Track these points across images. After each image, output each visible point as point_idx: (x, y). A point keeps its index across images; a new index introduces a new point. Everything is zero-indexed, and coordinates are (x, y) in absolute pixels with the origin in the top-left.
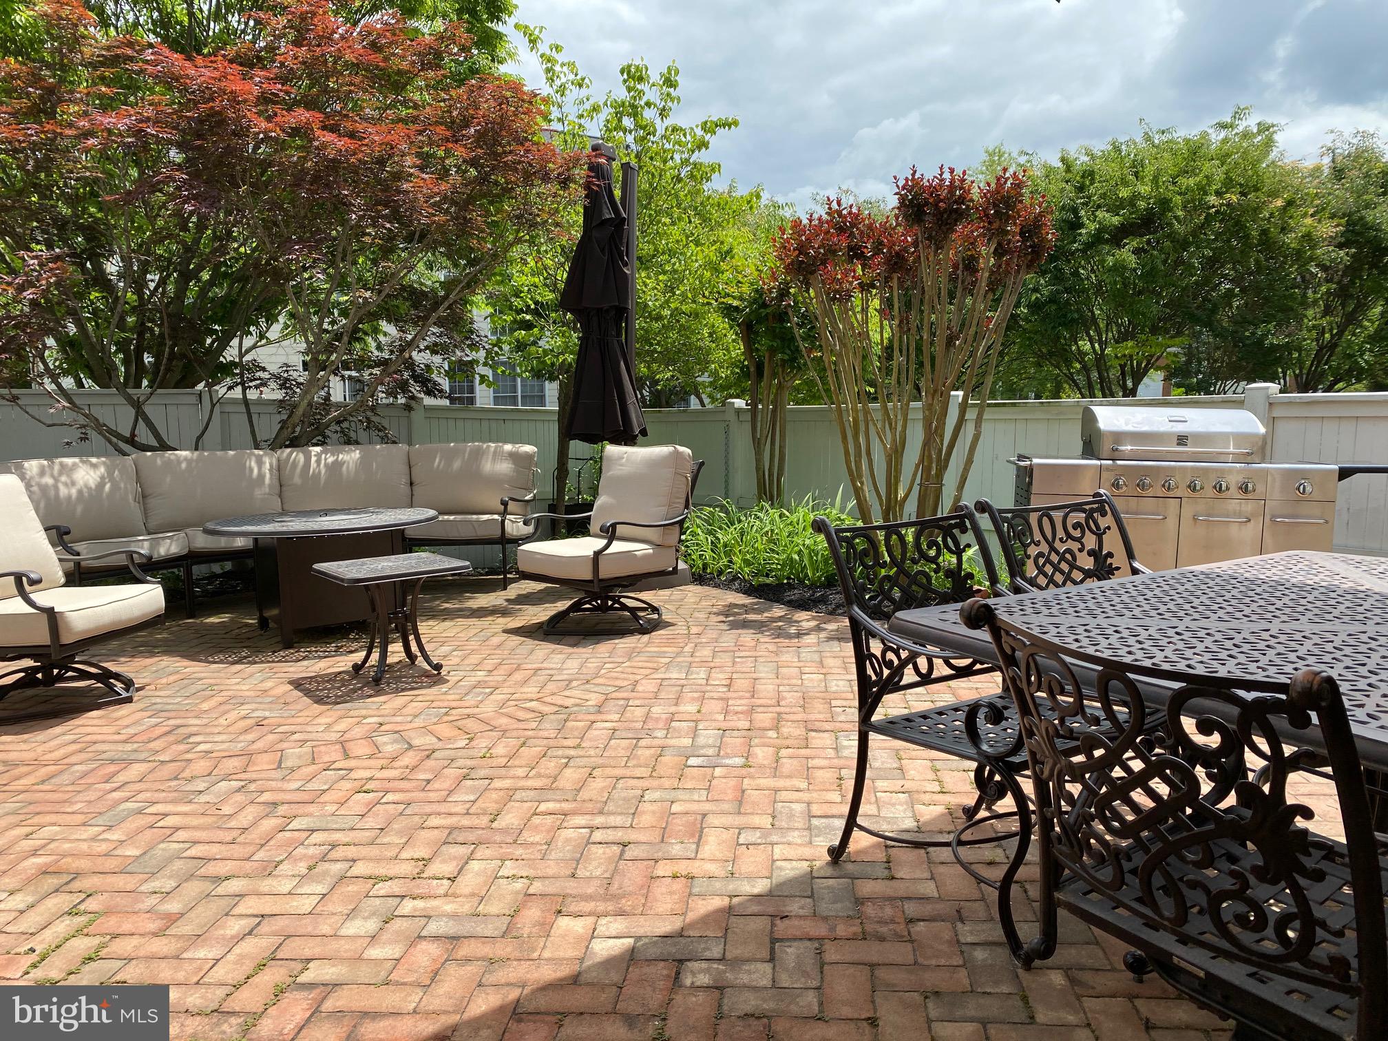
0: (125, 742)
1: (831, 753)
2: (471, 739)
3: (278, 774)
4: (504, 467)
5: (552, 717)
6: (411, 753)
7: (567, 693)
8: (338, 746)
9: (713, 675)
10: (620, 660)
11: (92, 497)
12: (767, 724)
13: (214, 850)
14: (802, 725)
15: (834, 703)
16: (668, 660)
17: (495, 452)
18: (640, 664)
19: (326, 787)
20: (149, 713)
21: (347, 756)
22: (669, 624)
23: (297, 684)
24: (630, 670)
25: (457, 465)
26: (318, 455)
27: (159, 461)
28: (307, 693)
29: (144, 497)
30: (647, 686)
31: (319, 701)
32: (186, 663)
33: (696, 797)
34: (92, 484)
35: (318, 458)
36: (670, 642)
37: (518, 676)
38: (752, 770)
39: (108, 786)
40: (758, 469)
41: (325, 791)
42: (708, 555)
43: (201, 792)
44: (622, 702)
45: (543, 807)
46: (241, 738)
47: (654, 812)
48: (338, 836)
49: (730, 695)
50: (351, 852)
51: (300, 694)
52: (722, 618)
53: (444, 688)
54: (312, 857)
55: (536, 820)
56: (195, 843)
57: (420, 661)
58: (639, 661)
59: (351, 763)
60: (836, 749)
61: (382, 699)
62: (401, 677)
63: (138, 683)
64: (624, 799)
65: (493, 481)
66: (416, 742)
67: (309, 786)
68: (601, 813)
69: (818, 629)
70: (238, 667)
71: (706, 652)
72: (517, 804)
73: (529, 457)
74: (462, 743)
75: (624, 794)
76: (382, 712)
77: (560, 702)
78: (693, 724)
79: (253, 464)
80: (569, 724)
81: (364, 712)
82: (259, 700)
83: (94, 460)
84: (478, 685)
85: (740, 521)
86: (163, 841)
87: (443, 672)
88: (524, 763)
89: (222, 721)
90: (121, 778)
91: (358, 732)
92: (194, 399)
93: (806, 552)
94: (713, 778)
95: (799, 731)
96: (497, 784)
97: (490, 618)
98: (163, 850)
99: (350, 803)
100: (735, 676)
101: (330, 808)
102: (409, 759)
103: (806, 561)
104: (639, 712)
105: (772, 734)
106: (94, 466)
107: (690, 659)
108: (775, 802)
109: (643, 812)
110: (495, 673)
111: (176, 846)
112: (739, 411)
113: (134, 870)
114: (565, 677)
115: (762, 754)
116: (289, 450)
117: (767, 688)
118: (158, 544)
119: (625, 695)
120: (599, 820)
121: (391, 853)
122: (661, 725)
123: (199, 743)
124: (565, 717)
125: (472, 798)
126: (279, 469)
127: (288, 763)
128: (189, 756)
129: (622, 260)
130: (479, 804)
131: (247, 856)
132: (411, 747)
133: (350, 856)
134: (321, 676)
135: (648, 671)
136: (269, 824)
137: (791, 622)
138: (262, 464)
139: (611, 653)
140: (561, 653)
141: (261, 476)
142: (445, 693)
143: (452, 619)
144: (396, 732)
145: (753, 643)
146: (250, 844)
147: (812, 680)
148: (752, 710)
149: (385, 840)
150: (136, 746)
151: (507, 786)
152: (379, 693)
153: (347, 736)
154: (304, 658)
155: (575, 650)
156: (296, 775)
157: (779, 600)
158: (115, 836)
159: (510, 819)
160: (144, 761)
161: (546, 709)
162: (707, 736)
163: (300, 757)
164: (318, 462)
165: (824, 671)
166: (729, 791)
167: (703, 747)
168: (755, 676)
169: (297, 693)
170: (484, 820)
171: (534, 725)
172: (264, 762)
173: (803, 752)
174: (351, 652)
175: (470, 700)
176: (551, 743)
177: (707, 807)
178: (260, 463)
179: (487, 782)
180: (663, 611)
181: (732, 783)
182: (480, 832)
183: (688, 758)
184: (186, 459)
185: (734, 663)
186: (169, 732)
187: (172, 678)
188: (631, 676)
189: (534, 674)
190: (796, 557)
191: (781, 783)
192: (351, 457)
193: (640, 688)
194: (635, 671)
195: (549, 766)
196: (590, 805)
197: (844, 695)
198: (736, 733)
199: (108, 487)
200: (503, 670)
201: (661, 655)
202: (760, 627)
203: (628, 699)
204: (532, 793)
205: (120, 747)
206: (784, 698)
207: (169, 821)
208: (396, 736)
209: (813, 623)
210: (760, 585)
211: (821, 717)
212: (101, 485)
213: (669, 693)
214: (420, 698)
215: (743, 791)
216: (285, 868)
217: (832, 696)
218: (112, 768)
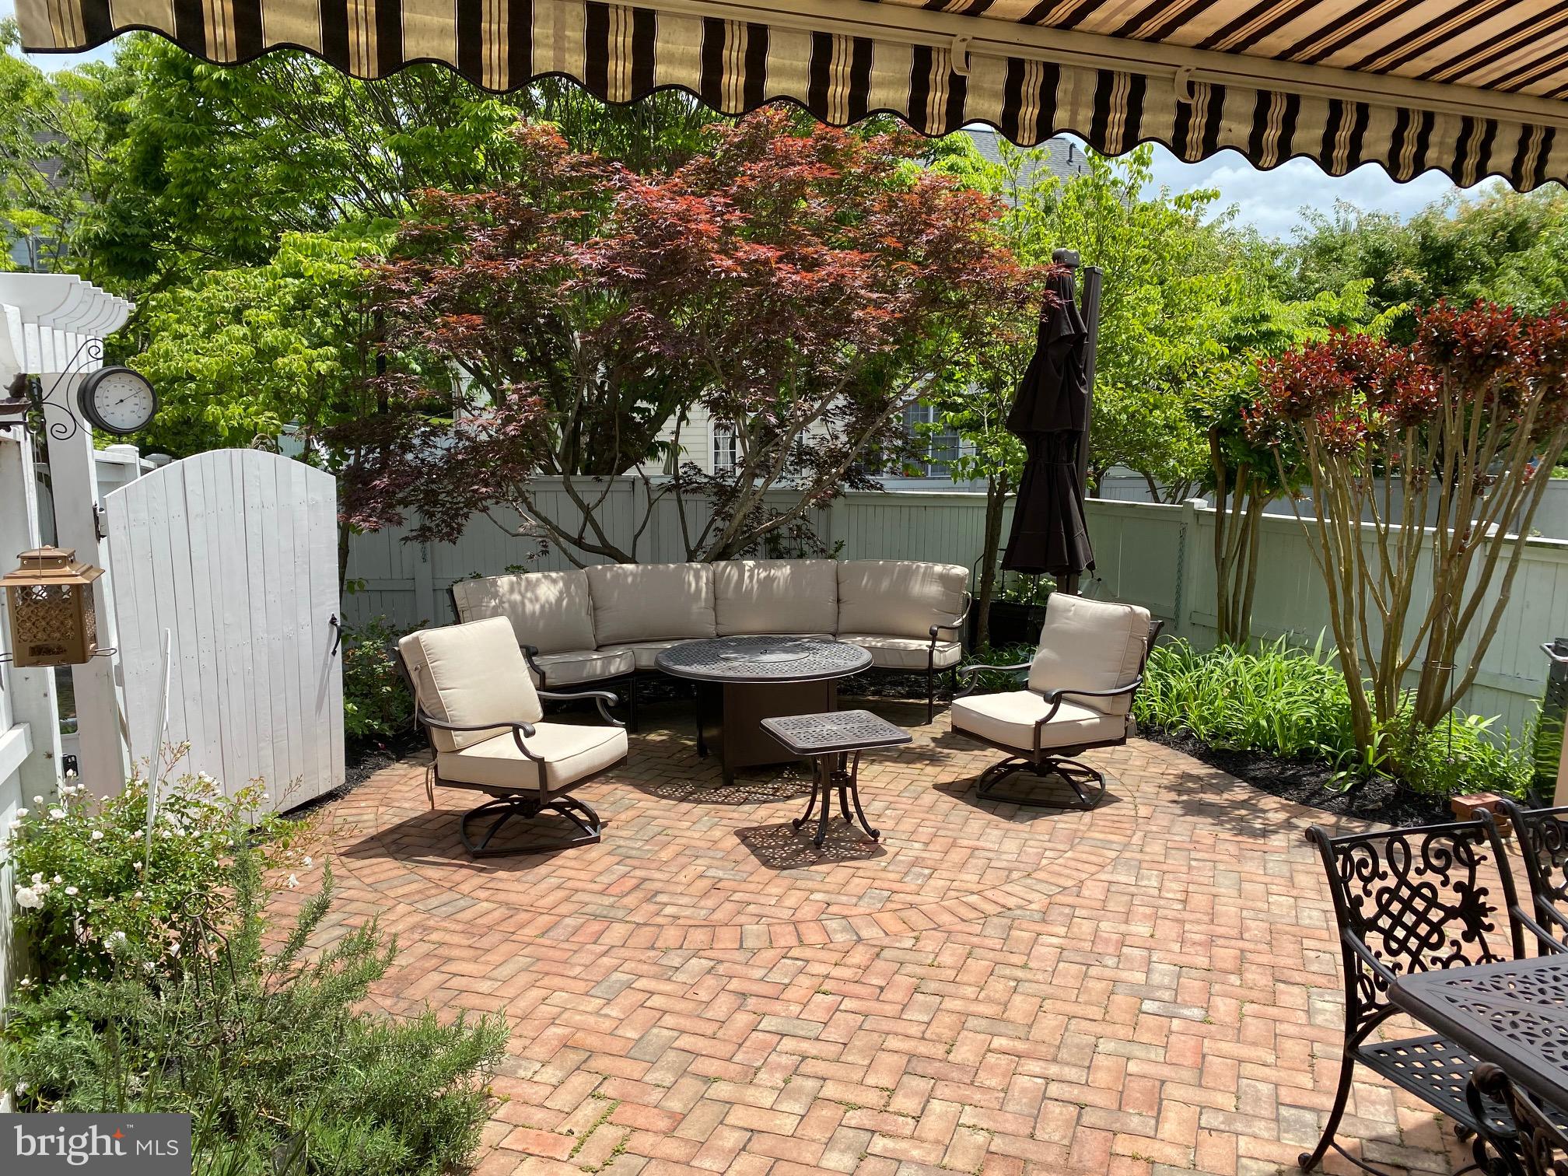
0: (602, 893)
1: (1302, 1017)
2: (917, 939)
3: (739, 956)
4: (934, 590)
5: (996, 920)
6: (860, 948)
7: (1008, 888)
8: (791, 928)
9: (1167, 884)
10: (1061, 847)
11: (552, 611)
12: (1229, 965)
13: (700, 1044)
14: (1269, 971)
15: (1307, 943)
16: (1113, 854)
17: (925, 573)
18: (1084, 857)
19: (786, 981)
20: (617, 859)
21: (801, 943)
22: (1113, 800)
23: (743, 835)
24: (1073, 864)
25: (885, 584)
26: (751, 570)
27: (609, 575)
28: (755, 850)
29: (595, 609)
30: (1093, 891)
31: (766, 862)
32: (637, 794)
33: (1153, 1056)
34: (552, 599)
35: (750, 571)
36: (1115, 826)
37: (956, 856)
38: (1213, 1028)
39: (599, 949)
40: (1220, 595)
41: (787, 986)
42: (1158, 707)
43: (677, 969)
44: (1067, 910)
45: (998, 1042)
46: (702, 903)
47: (1109, 1069)
48: (805, 1046)
49: (1186, 915)
50: (821, 1068)
51: (747, 851)
52: (1173, 796)
53: (882, 862)
54: (786, 1068)
55: (991, 1058)
56: (683, 1032)
57: (856, 822)
58: (1083, 851)
59: (807, 953)
60: (1308, 1012)
61: (823, 868)
62: (839, 839)
63: (603, 816)
64: (1077, 1046)
65: (922, 605)
66: (864, 934)
67: (771, 977)
68: (1055, 1060)
69: (1288, 825)
70: (685, 806)
71: (1156, 848)
72: (971, 1035)
73: (959, 579)
74: (908, 943)
75: (1076, 1040)
76: (827, 887)
77: (1002, 901)
78: (1145, 953)
79: (692, 579)
80: (1015, 933)
81: (810, 884)
82: (711, 853)
83: (554, 575)
84: (916, 862)
85: (1197, 666)
86: (654, 1026)
87: (880, 840)
88: (972, 980)
89: (681, 878)
90: (607, 939)
91: (807, 912)
92: (627, 487)
93: (1276, 718)
94: (1171, 1032)
95: (1264, 980)
96: (949, 1004)
97: (919, 766)
98: (657, 1036)
99: (811, 1006)
100: (1191, 888)
101: (795, 1009)
102: (859, 956)
103: (1276, 727)
104: (1087, 927)
105: (1234, 979)
106: (554, 581)
107: (1139, 856)
108: (1239, 1077)
109: (1098, 1068)
110: (931, 847)
111: (666, 1032)
112: (1199, 514)
113: (637, 1055)
114: (1004, 864)
115: (1224, 1007)
116: (723, 563)
117: (1228, 909)
118: (610, 663)
119: (1070, 900)
120: (1053, 1070)
121: (857, 1076)
122: (1111, 950)
123: (666, 904)
124: (1009, 922)
125: (926, 1019)
126: (714, 582)
127: (749, 943)
128: (659, 920)
129: (1079, 377)
130: (933, 1028)
131: (728, 1056)
132: (860, 940)
133: (820, 1074)
134: (764, 828)
135: (1094, 869)
136: (742, 1019)
137: (1256, 810)
138: (698, 577)
139: (1052, 833)
140: (997, 827)
141: (698, 590)
142: (884, 869)
143: (881, 762)
144: (844, 917)
145: (1210, 841)
146: (730, 1042)
147: (1281, 905)
148: (1211, 942)
149: (850, 1059)
150: (612, 899)
151: (958, 1008)
152: (821, 860)
153: (799, 915)
154: (746, 801)
155: (1011, 825)
156: (757, 960)
157: (1242, 775)
158: (614, 1011)
159: (964, 1053)
160: (622, 921)
161: (990, 909)
162: (1162, 972)
163: (758, 937)
164: (751, 577)
165: (1294, 893)
166: (1189, 1054)
167: (1159, 987)
168: (1214, 890)
169: (744, 850)
170: (939, 1051)
171: (977, 929)
172: (727, 938)
173: (1272, 1011)
174: (788, 798)
175: (911, 883)
176: (999, 956)
177: (1166, 1072)
178: (698, 578)
179: (938, 999)
180: (1106, 777)
181: (1192, 1042)
182: (937, 1064)
183: (1142, 1000)
184: (632, 573)
185: (1190, 867)
186: (637, 886)
187: (631, 813)
188: (1074, 873)
189: (971, 856)
190: (1264, 723)
191: (1245, 1052)
192: (783, 571)
193: (1085, 892)
194: (1080, 866)
195: (998, 988)
196: (1043, 1048)
197: (1317, 933)
198: (1194, 973)
199: (565, 603)
200: (938, 845)
201: (1106, 845)
202: (1216, 813)
203: (1074, 907)
204: (984, 1022)
205: (599, 899)
206: (1248, 929)
207: (656, 1001)
208: (844, 922)
209: (1282, 816)
210: (1217, 750)
211: (1290, 962)
212: (559, 600)
213: (1117, 904)
214: (861, 873)
215: (1204, 1056)
216: (763, 1076)
217: (1305, 932)
218: (596, 927)
